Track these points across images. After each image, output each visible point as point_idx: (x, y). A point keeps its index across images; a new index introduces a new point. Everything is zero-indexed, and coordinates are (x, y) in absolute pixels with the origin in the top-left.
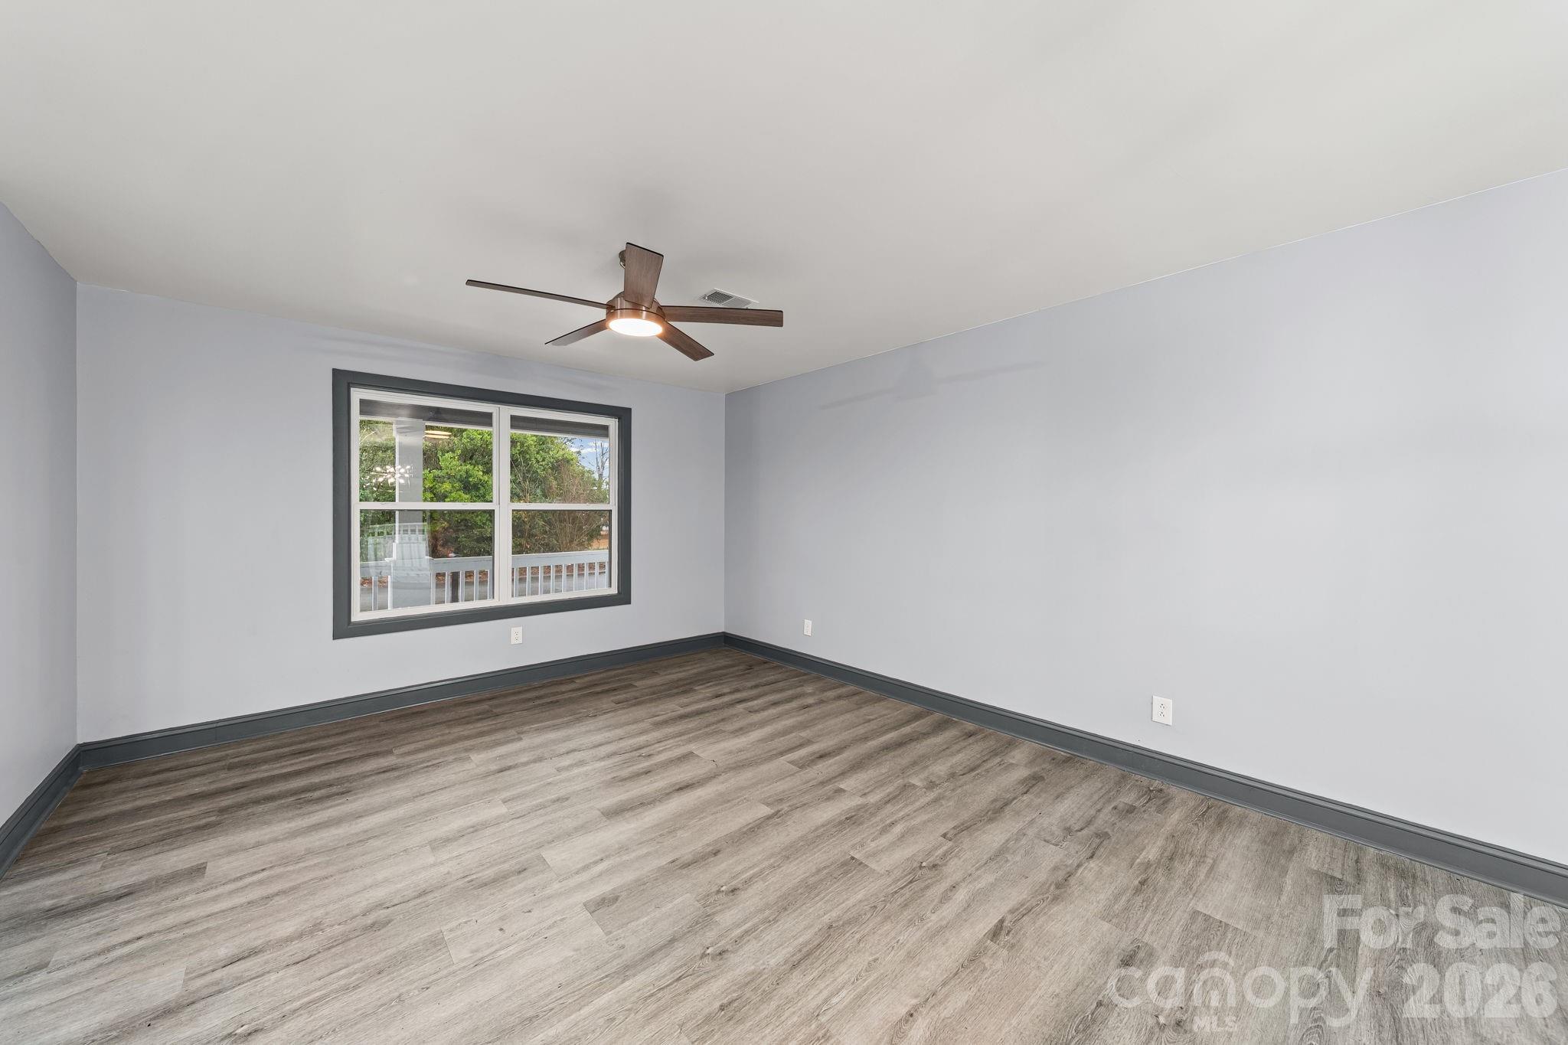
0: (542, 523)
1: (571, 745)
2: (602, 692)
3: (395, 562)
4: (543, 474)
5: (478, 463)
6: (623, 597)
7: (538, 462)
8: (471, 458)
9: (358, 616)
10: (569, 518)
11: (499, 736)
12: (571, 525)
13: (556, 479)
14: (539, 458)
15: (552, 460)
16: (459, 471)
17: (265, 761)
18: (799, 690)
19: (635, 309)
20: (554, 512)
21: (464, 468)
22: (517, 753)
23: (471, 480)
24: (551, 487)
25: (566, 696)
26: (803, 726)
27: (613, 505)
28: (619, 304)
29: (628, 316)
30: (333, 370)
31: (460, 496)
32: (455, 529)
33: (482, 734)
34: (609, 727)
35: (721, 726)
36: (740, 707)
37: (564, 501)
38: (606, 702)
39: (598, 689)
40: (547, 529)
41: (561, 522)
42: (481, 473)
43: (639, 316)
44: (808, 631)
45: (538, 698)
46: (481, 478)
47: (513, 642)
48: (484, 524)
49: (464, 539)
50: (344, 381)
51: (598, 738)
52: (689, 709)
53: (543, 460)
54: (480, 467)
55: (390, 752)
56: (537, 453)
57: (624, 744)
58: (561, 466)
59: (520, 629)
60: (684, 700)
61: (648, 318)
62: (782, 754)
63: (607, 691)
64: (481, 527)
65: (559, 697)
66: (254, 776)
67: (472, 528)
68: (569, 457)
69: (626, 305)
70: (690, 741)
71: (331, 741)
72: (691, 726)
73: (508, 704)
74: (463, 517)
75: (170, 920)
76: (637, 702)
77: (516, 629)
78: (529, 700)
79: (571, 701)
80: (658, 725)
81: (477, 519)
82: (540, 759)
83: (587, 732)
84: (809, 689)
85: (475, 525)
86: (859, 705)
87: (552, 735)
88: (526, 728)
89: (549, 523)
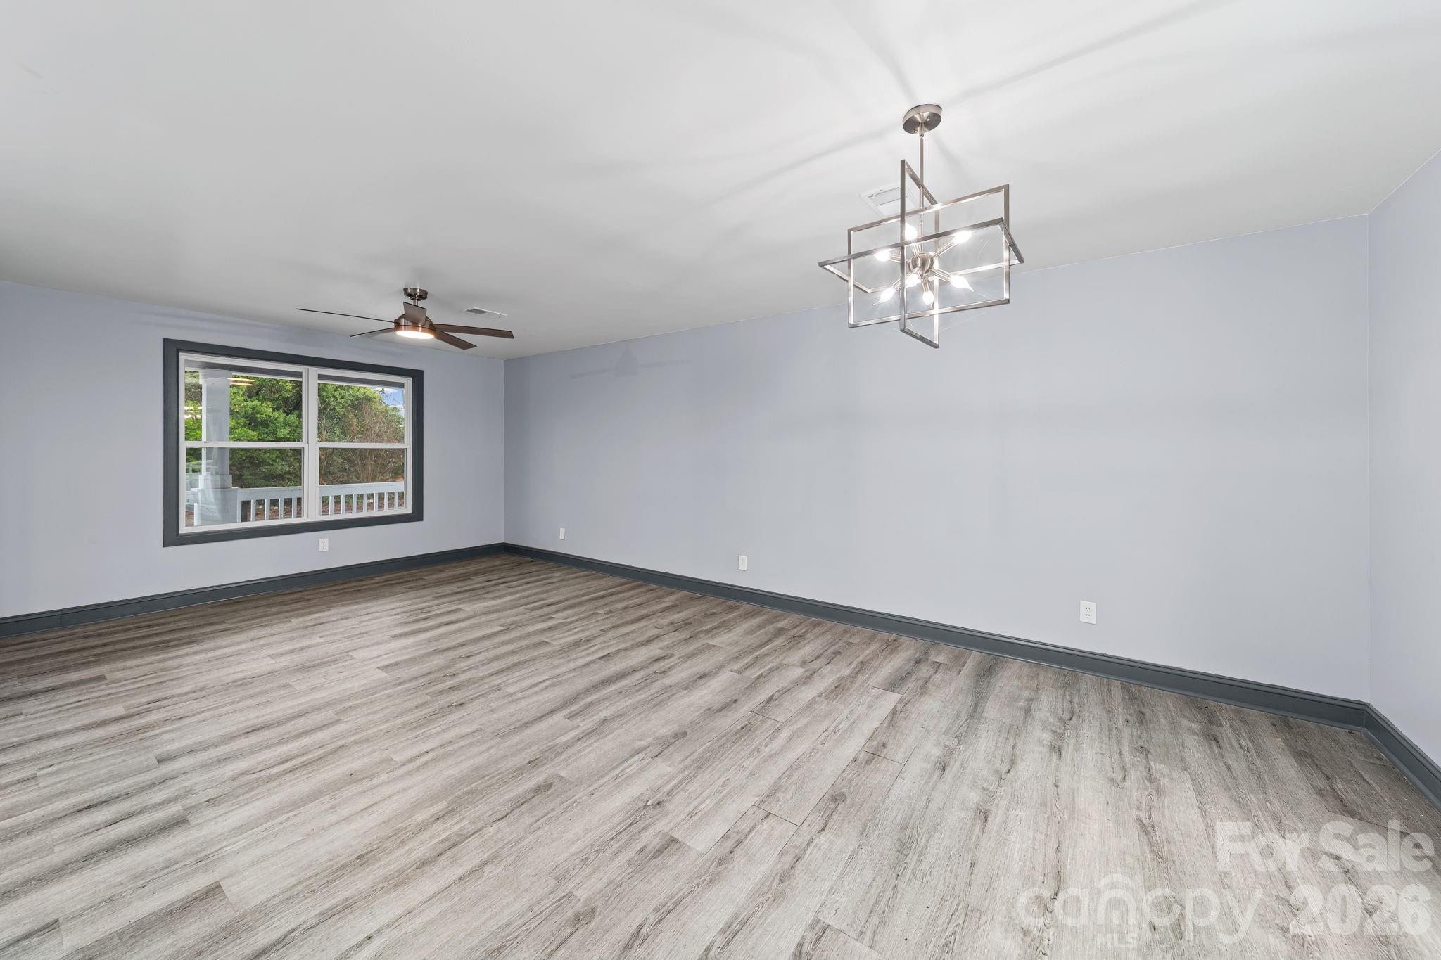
0: (340, 460)
1: (369, 611)
2: (397, 583)
3: (203, 491)
4: (342, 411)
5: (264, 399)
6: (417, 515)
7: (336, 399)
8: (257, 394)
9: (184, 529)
10: (371, 456)
11: (312, 609)
12: (373, 463)
13: (356, 416)
14: (337, 395)
15: (352, 398)
16: (245, 407)
17: (116, 633)
18: (550, 575)
19: (415, 325)
20: (354, 450)
21: (250, 404)
22: (328, 616)
23: (258, 416)
24: (350, 425)
25: (367, 587)
26: (543, 592)
27: (407, 444)
28: (403, 322)
29: (409, 330)
30: (164, 339)
31: (246, 433)
32: (239, 466)
33: (299, 609)
34: (400, 601)
35: (486, 596)
36: (502, 586)
37: (365, 440)
38: (398, 589)
39: (394, 582)
40: (347, 466)
41: (362, 459)
42: (271, 410)
43: (418, 330)
44: (562, 536)
45: (342, 589)
46: (271, 414)
47: (320, 549)
48: (274, 461)
49: (249, 477)
50: (173, 349)
51: (392, 606)
52: (463, 589)
53: (342, 398)
54: (269, 403)
55: (223, 622)
56: (335, 391)
57: (409, 608)
58: (360, 405)
59: (326, 540)
60: (461, 584)
61: (422, 331)
62: (522, 605)
63: (401, 583)
64: (269, 464)
65: (362, 588)
66: (111, 640)
67: (259, 465)
68: (371, 395)
69: (407, 323)
70: (460, 604)
71: (169, 620)
72: (465, 596)
73: (318, 593)
74: (249, 454)
75: (94, 695)
76: (424, 587)
77: (323, 540)
78: (335, 590)
79: (371, 589)
80: (437, 598)
81: (266, 455)
82: (346, 618)
83: (383, 604)
84: (557, 574)
85: (262, 463)
86: (587, 581)
87: (356, 607)
88: (334, 604)
89: (349, 461)
